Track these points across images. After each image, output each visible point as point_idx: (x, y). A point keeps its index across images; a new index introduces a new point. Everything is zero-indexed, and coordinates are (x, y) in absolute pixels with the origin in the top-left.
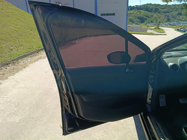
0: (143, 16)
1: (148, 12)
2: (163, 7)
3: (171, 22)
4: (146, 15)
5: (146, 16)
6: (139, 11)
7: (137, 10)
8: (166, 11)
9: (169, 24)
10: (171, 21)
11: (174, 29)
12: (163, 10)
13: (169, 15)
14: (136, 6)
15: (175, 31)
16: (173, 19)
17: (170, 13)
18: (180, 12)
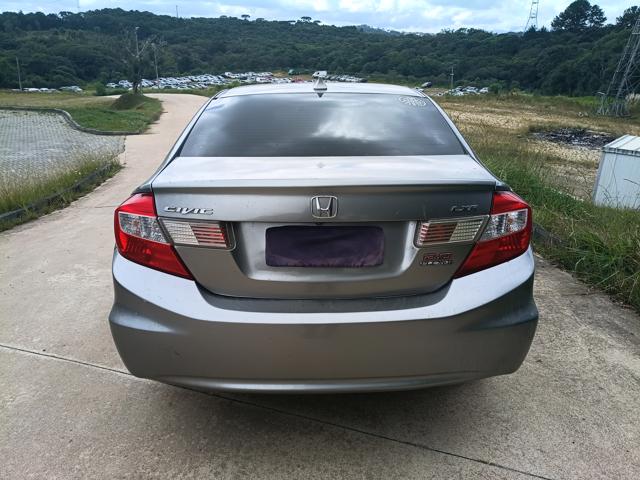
3: (200, 73)
6: (77, 32)
7: (68, 31)
10: (197, 69)
14: (62, 13)
16: (201, 62)
18: (221, 41)
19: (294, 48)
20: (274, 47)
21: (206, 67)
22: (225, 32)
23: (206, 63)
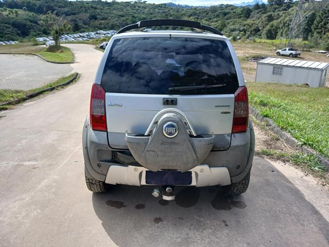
0: (24, 22)
1: (35, 14)
2: (61, 4)
3: (84, 32)
4: (31, 18)
5: (31, 21)
6: (14, 10)
7: (8, 9)
8: (69, 11)
9: (81, 36)
10: (82, 30)
11: (94, 46)
12: (62, 9)
13: (77, 19)
15: (95, 50)
16: (84, 26)
17: (77, 16)
18: (94, 14)
19: (133, 17)
20: (123, 16)
21: (86, 28)
22: (96, 8)
23: (87, 26)
